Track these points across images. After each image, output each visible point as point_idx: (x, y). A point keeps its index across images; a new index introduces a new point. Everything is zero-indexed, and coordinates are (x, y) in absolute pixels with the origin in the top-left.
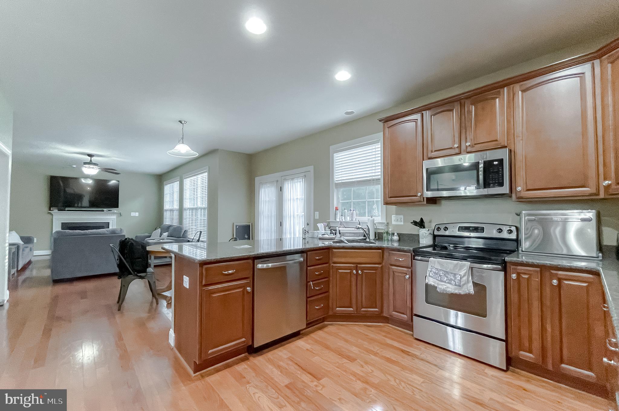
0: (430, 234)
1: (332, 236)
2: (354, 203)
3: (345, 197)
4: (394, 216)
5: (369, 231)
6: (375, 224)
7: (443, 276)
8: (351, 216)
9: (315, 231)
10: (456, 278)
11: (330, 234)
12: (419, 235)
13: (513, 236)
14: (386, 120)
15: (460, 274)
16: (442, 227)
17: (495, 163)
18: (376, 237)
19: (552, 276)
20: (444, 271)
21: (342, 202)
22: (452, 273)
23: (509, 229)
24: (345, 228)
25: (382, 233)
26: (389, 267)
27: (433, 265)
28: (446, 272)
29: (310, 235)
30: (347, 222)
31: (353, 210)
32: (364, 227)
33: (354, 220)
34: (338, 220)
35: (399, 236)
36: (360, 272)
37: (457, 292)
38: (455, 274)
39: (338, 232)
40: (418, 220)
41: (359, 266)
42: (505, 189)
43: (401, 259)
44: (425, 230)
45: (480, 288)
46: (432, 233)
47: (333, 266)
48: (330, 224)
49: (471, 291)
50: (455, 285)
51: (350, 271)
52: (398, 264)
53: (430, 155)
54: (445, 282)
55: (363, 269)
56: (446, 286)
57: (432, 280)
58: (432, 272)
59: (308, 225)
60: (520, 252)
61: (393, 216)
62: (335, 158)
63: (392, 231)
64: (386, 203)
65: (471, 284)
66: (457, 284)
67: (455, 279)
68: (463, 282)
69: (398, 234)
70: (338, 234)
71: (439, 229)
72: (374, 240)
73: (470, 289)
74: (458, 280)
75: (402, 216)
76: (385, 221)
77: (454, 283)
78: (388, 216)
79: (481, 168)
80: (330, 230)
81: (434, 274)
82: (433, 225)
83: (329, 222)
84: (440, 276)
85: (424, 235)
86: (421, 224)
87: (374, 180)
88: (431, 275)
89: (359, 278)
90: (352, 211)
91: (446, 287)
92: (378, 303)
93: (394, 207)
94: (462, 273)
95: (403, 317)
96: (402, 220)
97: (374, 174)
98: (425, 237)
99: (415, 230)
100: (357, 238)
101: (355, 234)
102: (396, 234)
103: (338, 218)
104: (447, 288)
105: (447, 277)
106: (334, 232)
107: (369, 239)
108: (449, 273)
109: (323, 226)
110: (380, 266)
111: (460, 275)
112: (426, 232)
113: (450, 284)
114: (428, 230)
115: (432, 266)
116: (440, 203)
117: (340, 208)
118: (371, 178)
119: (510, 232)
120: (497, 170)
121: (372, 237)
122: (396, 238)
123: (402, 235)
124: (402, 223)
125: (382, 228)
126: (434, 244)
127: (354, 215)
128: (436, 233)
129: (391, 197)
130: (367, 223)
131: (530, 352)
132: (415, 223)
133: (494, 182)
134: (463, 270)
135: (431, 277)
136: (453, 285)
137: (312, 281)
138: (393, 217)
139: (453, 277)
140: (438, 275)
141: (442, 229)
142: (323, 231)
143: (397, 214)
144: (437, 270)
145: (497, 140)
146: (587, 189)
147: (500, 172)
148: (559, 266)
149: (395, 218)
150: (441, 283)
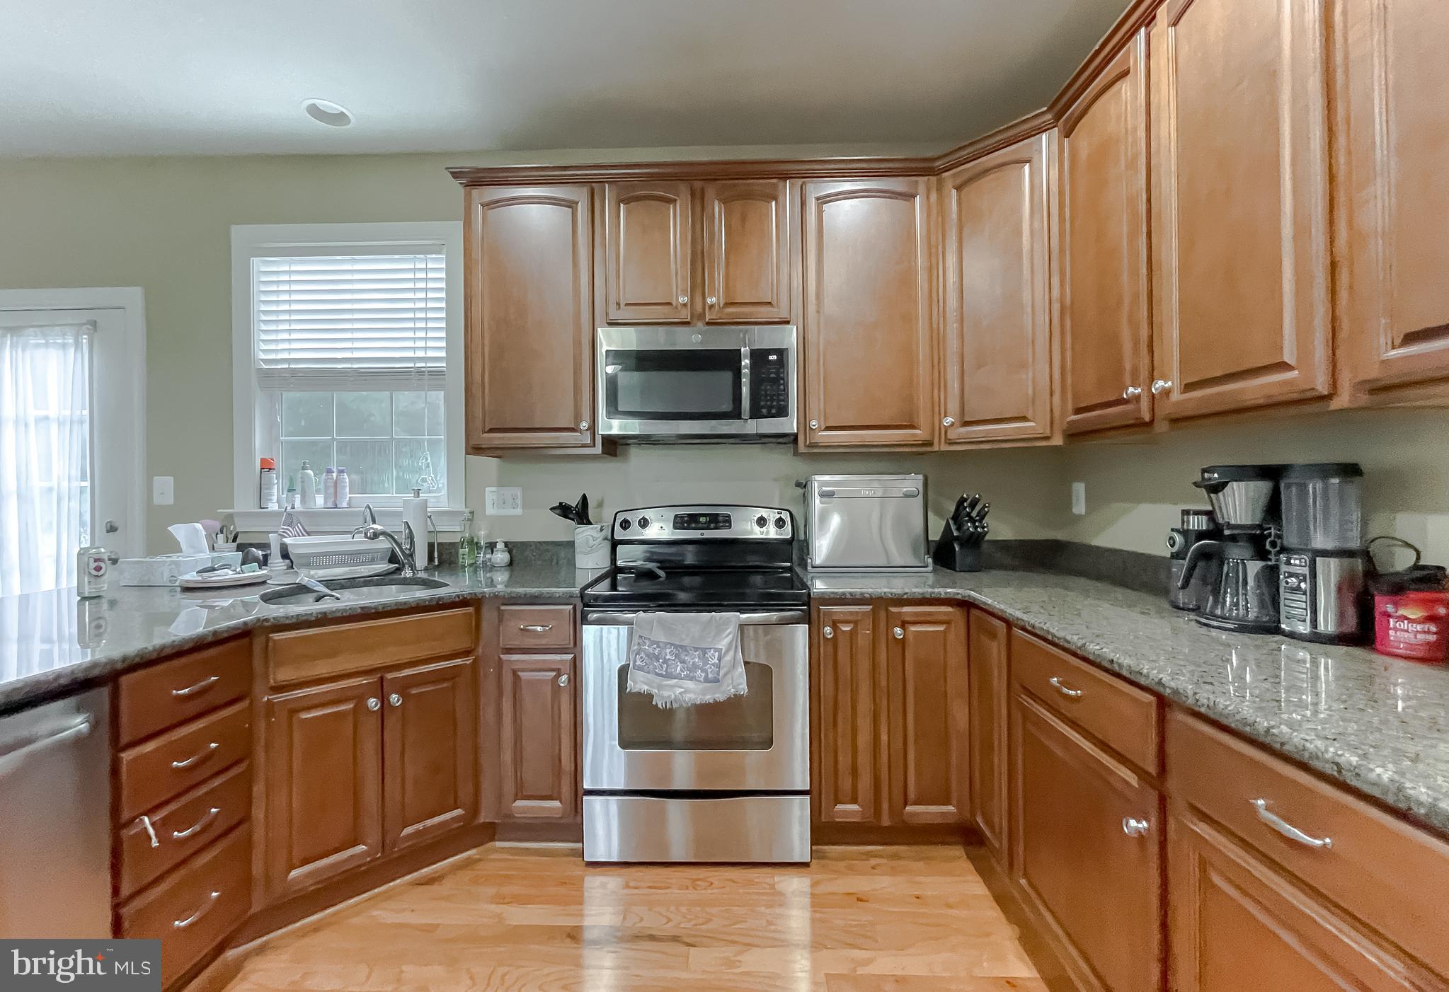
0: (606, 539)
1: (253, 572)
2: (343, 446)
3: (303, 424)
4: (493, 489)
5: (412, 543)
6: (430, 517)
7: (674, 660)
8: (332, 490)
9: (159, 559)
10: (706, 661)
11: (243, 563)
12: (574, 542)
13: (787, 533)
14: (476, 179)
15: (716, 647)
16: (634, 518)
17: (771, 358)
18: (431, 559)
19: (891, 620)
20: (676, 646)
21: (287, 442)
22: (696, 649)
23: (778, 516)
24: (309, 534)
25: (453, 544)
26: (499, 657)
27: (645, 634)
28: (681, 646)
29: (127, 573)
30: (313, 515)
31: (340, 472)
32: (397, 527)
33: (345, 505)
34: (273, 507)
35: (510, 552)
36: (394, 698)
37: (709, 698)
38: (704, 651)
39: (275, 551)
40: (573, 501)
41: (390, 676)
42: (790, 424)
43: (539, 629)
44: (592, 529)
45: (761, 676)
46: (609, 537)
47: (274, 703)
48: (236, 524)
49: (741, 687)
50: (707, 680)
51: (352, 706)
52: (530, 642)
53: (614, 315)
54: (678, 677)
55: (403, 687)
56: (683, 688)
57: (643, 676)
58: (642, 654)
59: (112, 529)
60: (809, 568)
61: (487, 489)
62: (257, 278)
63: (487, 536)
64: (475, 449)
65: (741, 669)
66: (710, 676)
67: (706, 664)
68: (723, 668)
69: (506, 544)
70: (277, 563)
71: (626, 524)
72: (426, 569)
73: (738, 683)
74: (713, 664)
75: (518, 492)
76: (460, 507)
77: (703, 675)
78: (472, 491)
79: (745, 367)
80: (235, 545)
81: (648, 661)
82: (608, 515)
83: (230, 517)
84: (666, 661)
85: (591, 542)
86: (579, 513)
87: (420, 372)
88: (638, 663)
89: (391, 722)
90: (335, 475)
91: (683, 690)
92: (465, 791)
93: (491, 463)
94: (723, 644)
95: (550, 809)
96: (519, 501)
97: (421, 354)
98: (592, 550)
99: (560, 529)
100: (364, 570)
101: (355, 557)
102: (500, 546)
103: (275, 498)
104: (685, 692)
105: (683, 662)
106: (260, 553)
107: (413, 567)
108: (688, 648)
109: (204, 533)
110: (468, 661)
111: (716, 650)
112: (595, 535)
113: (691, 679)
114: (601, 530)
115: (641, 637)
116: (625, 455)
117: (279, 463)
118: (411, 365)
119: (780, 523)
120: (774, 376)
121: (421, 560)
122: (501, 557)
123: (519, 544)
124: (519, 511)
125: (452, 531)
126: (613, 566)
127: (344, 487)
128: (620, 534)
129: (491, 430)
130: (399, 514)
131: (854, 800)
132: (564, 510)
133: (769, 403)
134: (724, 636)
135: (640, 669)
136: (700, 681)
137: (148, 813)
138: (490, 493)
139: (699, 658)
140: (661, 661)
141: (635, 525)
142: (202, 556)
143: (500, 484)
144: (658, 647)
145: (770, 303)
146: (918, 432)
147: (782, 382)
148: (905, 597)
149: (494, 497)
150: (668, 682)
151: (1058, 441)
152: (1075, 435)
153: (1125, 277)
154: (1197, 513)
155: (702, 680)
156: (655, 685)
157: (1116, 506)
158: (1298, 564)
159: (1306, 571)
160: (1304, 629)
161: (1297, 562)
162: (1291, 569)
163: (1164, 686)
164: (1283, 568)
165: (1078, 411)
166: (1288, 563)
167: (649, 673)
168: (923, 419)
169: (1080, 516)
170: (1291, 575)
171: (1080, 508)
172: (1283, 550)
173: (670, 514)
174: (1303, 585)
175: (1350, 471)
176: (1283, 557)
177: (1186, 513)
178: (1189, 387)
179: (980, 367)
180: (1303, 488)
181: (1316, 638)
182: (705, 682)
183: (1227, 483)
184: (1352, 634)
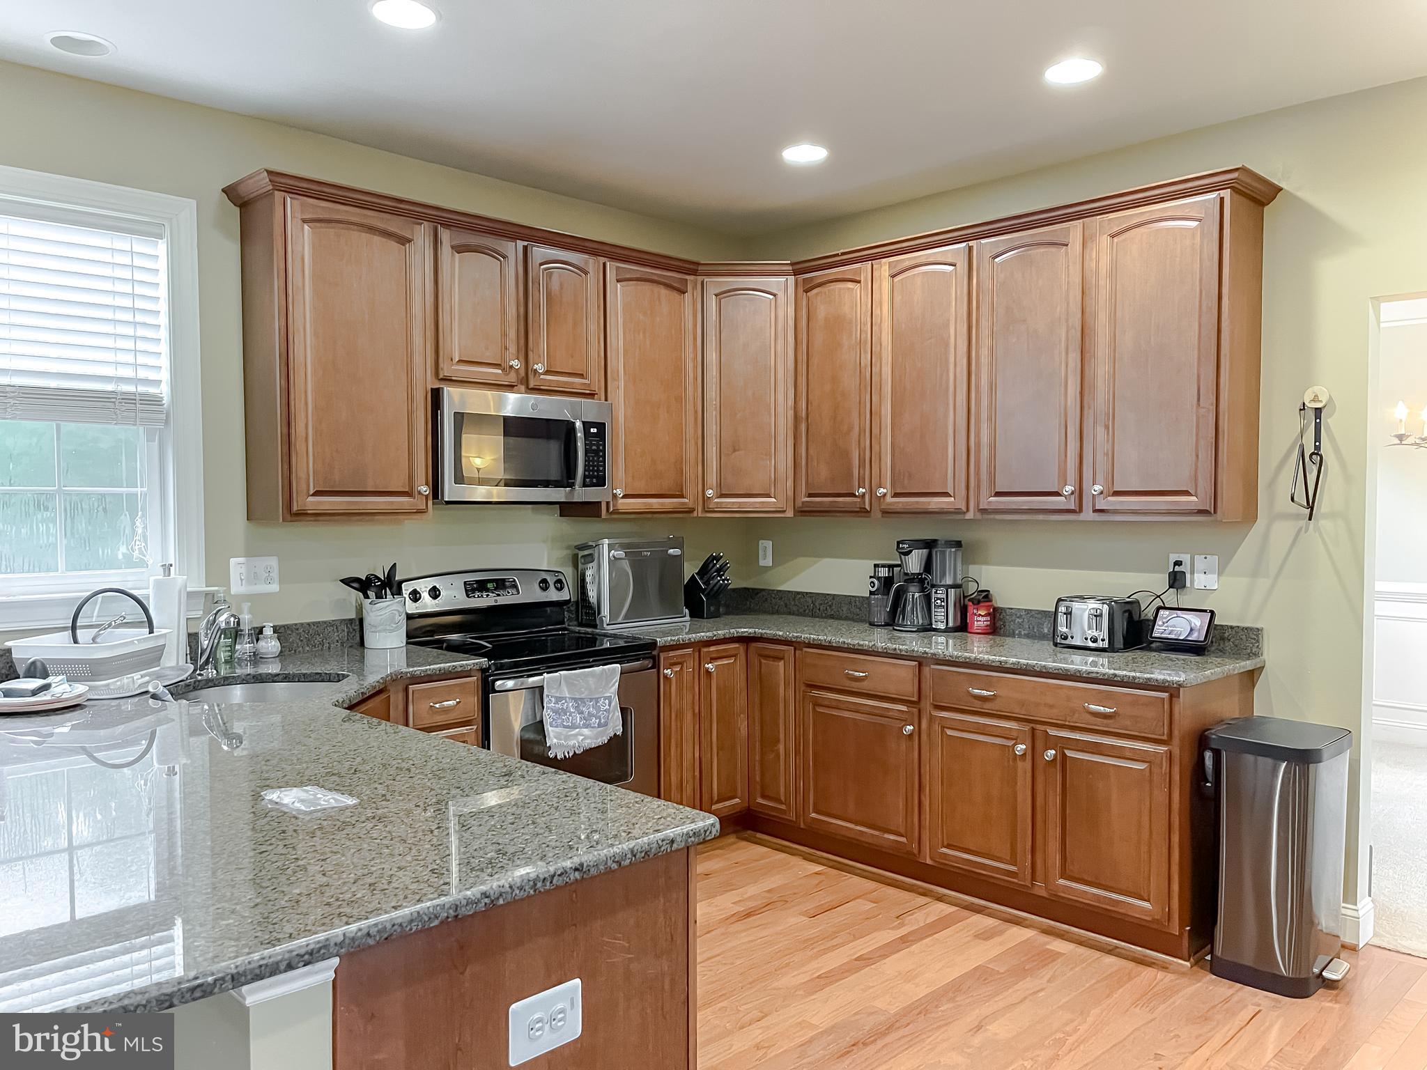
4: (240, 560)
7: (576, 712)
10: (599, 709)
13: (566, 595)
16: (424, 589)
17: (593, 430)
20: (576, 700)
22: (591, 700)
23: (556, 578)
28: (580, 699)
37: (598, 741)
38: (597, 700)
50: (600, 725)
52: (440, 720)
53: (449, 370)
54: (579, 727)
56: (582, 736)
57: (556, 733)
58: (549, 712)
61: (233, 561)
65: (619, 713)
66: (603, 721)
67: (598, 712)
69: (276, 629)
71: (417, 596)
73: (617, 725)
74: (604, 712)
75: (273, 562)
77: (597, 721)
78: (214, 564)
79: (581, 439)
81: (555, 717)
84: (570, 714)
87: (127, 399)
88: (548, 720)
91: (582, 738)
94: (610, 692)
96: (275, 574)
98: (397, 626)
102: (268, 631)
104: (585, 739)
105: (581, 713)
108: (586, 700)
111: (605, 699)
113: (586, 726)
115: (552, 695)
119: (560, 585)
120: (596, 448)
122: (270, 645)
124: (276, 587)
128: (411, 608)
129: (318, 493)
132: (355, 584)
133: (591, 473)
136: (595, 727)
138: (237, 566)
139: (594, 707)
141: (425, 595)
143: (250, 553)
144: (566, 702)
145: (582, 375)
146: (686, 500)
147: (601, 454)
148: (714, 638)
149: (243, 570)
150: (572, 733)
151: (790, 514)
152: (803, 511)
153: (855, 414)
154: (883, 566)
155: (596, 725)
156: (563, 737)
157: (802, 560)
158: (941, 593)
159: (944, 596)
160: (942, 626)
161: (941, 592)
162: (939, 596)
163: (927, 653)
164: (933, 595)
165: (810, 495)
166: (936, 593)
167: (556, 727)
168: (691, 491)
169: (766, 569)
170: (938, 599)
171: (766, 561)
172: (933, 586)
173: (459, 581)
174: (943, 604)
175: (958, 544)
176: (934, 590)
177: (876, 566)
178: (896, 495)
179: (735, 451)
180: (943, 553)
181: (947, 630)
182: (598, 727)
183: (912, 550)
184: (959, 626)
